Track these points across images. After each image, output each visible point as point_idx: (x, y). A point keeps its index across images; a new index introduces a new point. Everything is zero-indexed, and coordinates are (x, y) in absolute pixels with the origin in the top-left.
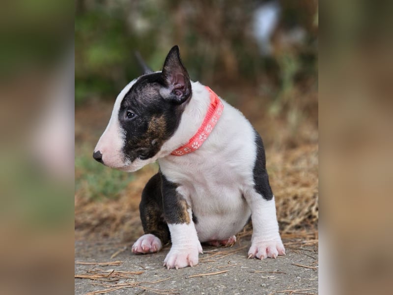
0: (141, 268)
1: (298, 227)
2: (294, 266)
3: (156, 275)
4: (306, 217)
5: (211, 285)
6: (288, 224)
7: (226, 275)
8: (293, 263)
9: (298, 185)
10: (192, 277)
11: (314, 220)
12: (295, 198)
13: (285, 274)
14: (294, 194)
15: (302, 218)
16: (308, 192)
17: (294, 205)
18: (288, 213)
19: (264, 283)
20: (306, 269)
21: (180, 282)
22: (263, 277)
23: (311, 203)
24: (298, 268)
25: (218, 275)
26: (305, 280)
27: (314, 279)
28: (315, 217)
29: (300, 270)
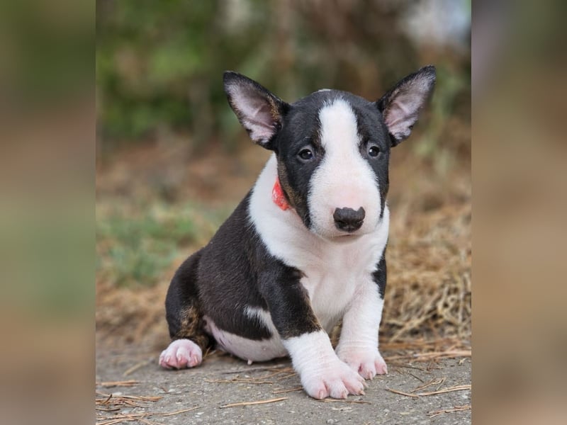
0: (162, 391)
1: (414, 332)
2: (387, 393)
3: (179, 403)
4: (430, 316)
5: (254, 419)
6: (400, 327)
7: (281, 404)
8: (388, 388)
9: (422, 267)
10: (231, 407)
11: (440, 321)
12: (415, 287)
13: (370, 404)
14: (412, 282)
15: (423, 318)
16: (434, 278)
17: (412, 298)
18: (402, 310)
19: (332, 418)
20: (403, 398)
21: (209, 413)
22: (334, 409)
23: (436, 295)
24: (393, 395)
25: (268, 405)
26: (394, 414)
27: (408, 413)
28: (441, 317)
29: (394, 399)
